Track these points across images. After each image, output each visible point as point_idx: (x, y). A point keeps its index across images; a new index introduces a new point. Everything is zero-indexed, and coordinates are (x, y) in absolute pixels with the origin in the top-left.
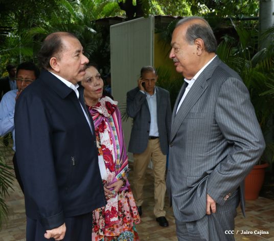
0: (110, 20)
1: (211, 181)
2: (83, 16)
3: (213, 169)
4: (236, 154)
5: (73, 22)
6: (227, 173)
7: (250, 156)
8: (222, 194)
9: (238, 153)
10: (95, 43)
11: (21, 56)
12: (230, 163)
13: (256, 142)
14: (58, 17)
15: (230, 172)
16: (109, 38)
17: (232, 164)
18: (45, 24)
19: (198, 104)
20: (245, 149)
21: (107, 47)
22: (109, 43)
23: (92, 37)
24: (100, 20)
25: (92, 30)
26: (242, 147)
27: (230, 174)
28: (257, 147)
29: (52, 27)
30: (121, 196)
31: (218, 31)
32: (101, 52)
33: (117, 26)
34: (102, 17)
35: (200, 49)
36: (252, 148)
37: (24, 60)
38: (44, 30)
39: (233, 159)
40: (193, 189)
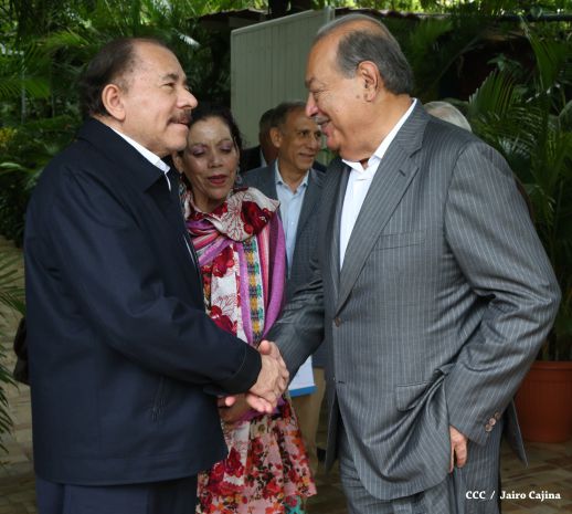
0: (231, 18)
1: (454, 390)
2: (168, 7)
4: (502, 321)
5: (146, 21)
6: (488, 366)
7: (536, 322)
8: (480, 416)
9: (509, 318)
10: (197, 70)
11: (24, 99)
12: (492, 343)
13: (543, 286)
14: (110, 10)
15: (495, 364)
16: (229, 60)
17: (497, 344)
18: (82, 26)
19: (401, 214)
20: (523, 307)
21: (223, 81)
22: (228, 72)
23: (190, 57)
24: (208, 17)
25: (190, 41)
26: (515, 302)
27: (495, 367)
28: (547, 297)
29: (98, 33)
30: (261, 429)
31: (481, 47)
32: (209, 91)
33: (246, 32)
34: (214, 11)
35: (372, 87)
36: (538, 301)
37: (33, 108)
38: (77, 37)
39: (499, 334)
40: (414, 414)
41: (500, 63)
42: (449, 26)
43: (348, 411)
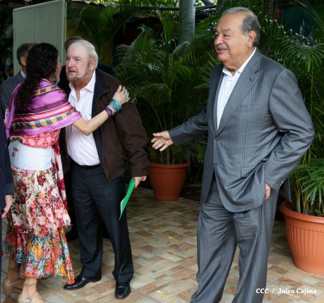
1: (268, 169)
3: (268, 156)
4: (292, 141)
6: (284, 160)
7: (306, 143)
9: (295, 141)
13: (309, 129)
15: (287, 159)
17: (289, 151)
19: (249, 97)
26: (299, 134)
31: (133, 21)
35: (250, 41)
36: (308, 134)
39: (290, 147)
41: (143, 29)
42: (118, 11)
43: (218, 177)
